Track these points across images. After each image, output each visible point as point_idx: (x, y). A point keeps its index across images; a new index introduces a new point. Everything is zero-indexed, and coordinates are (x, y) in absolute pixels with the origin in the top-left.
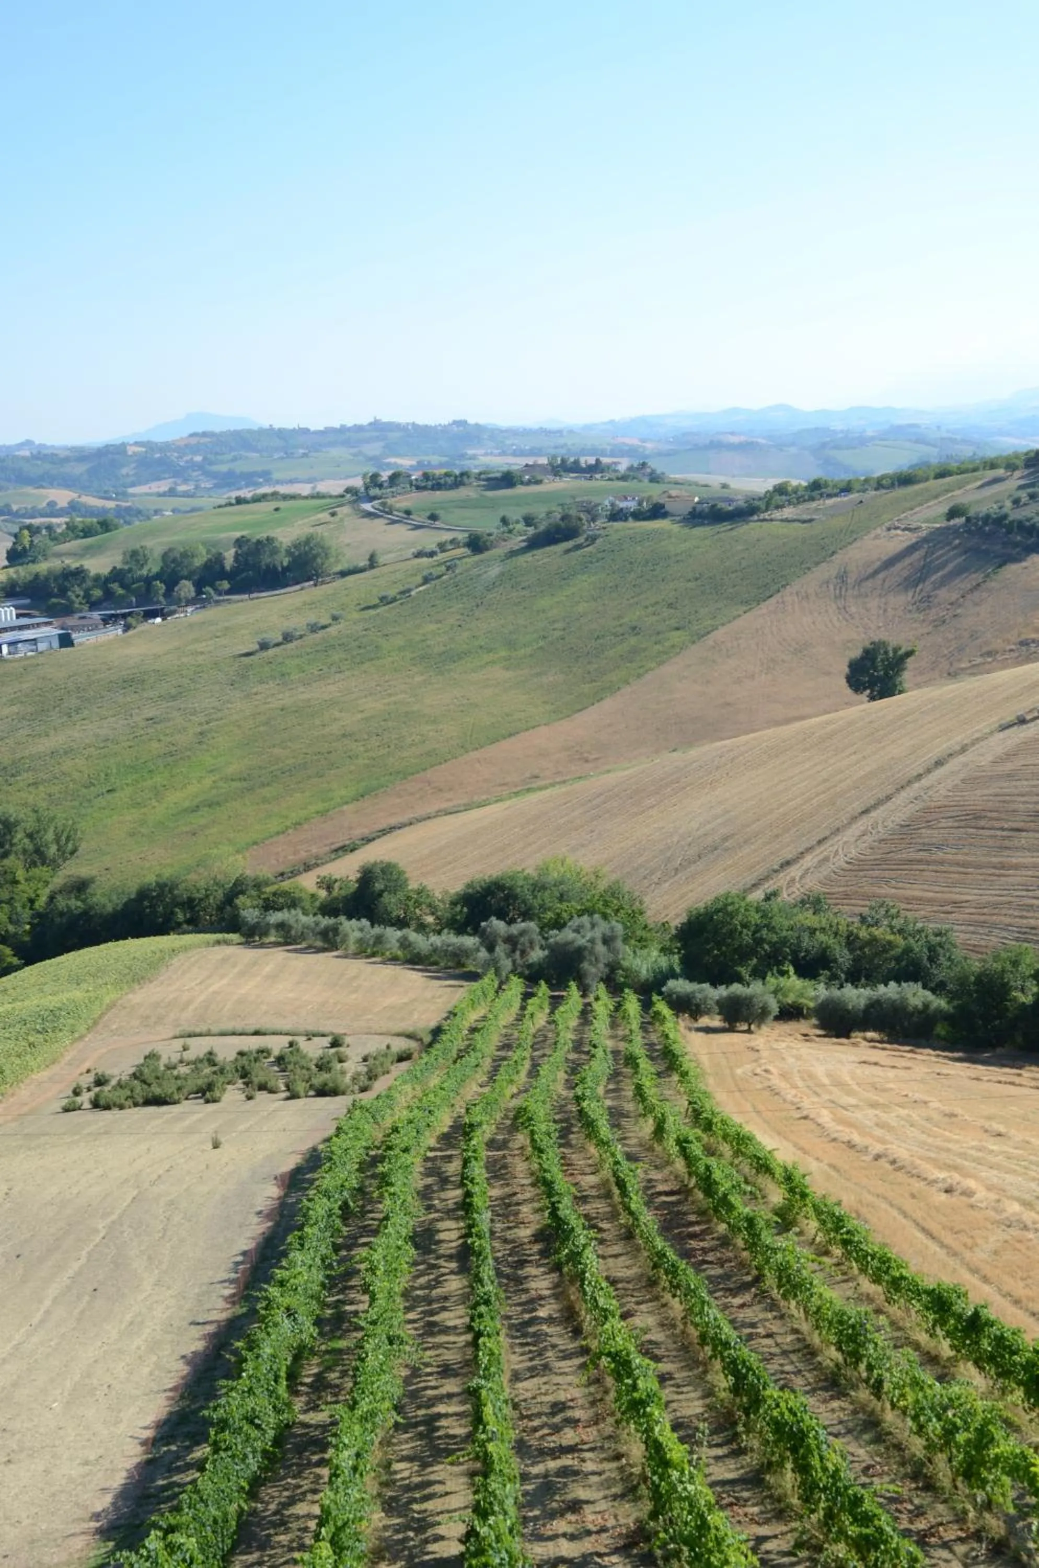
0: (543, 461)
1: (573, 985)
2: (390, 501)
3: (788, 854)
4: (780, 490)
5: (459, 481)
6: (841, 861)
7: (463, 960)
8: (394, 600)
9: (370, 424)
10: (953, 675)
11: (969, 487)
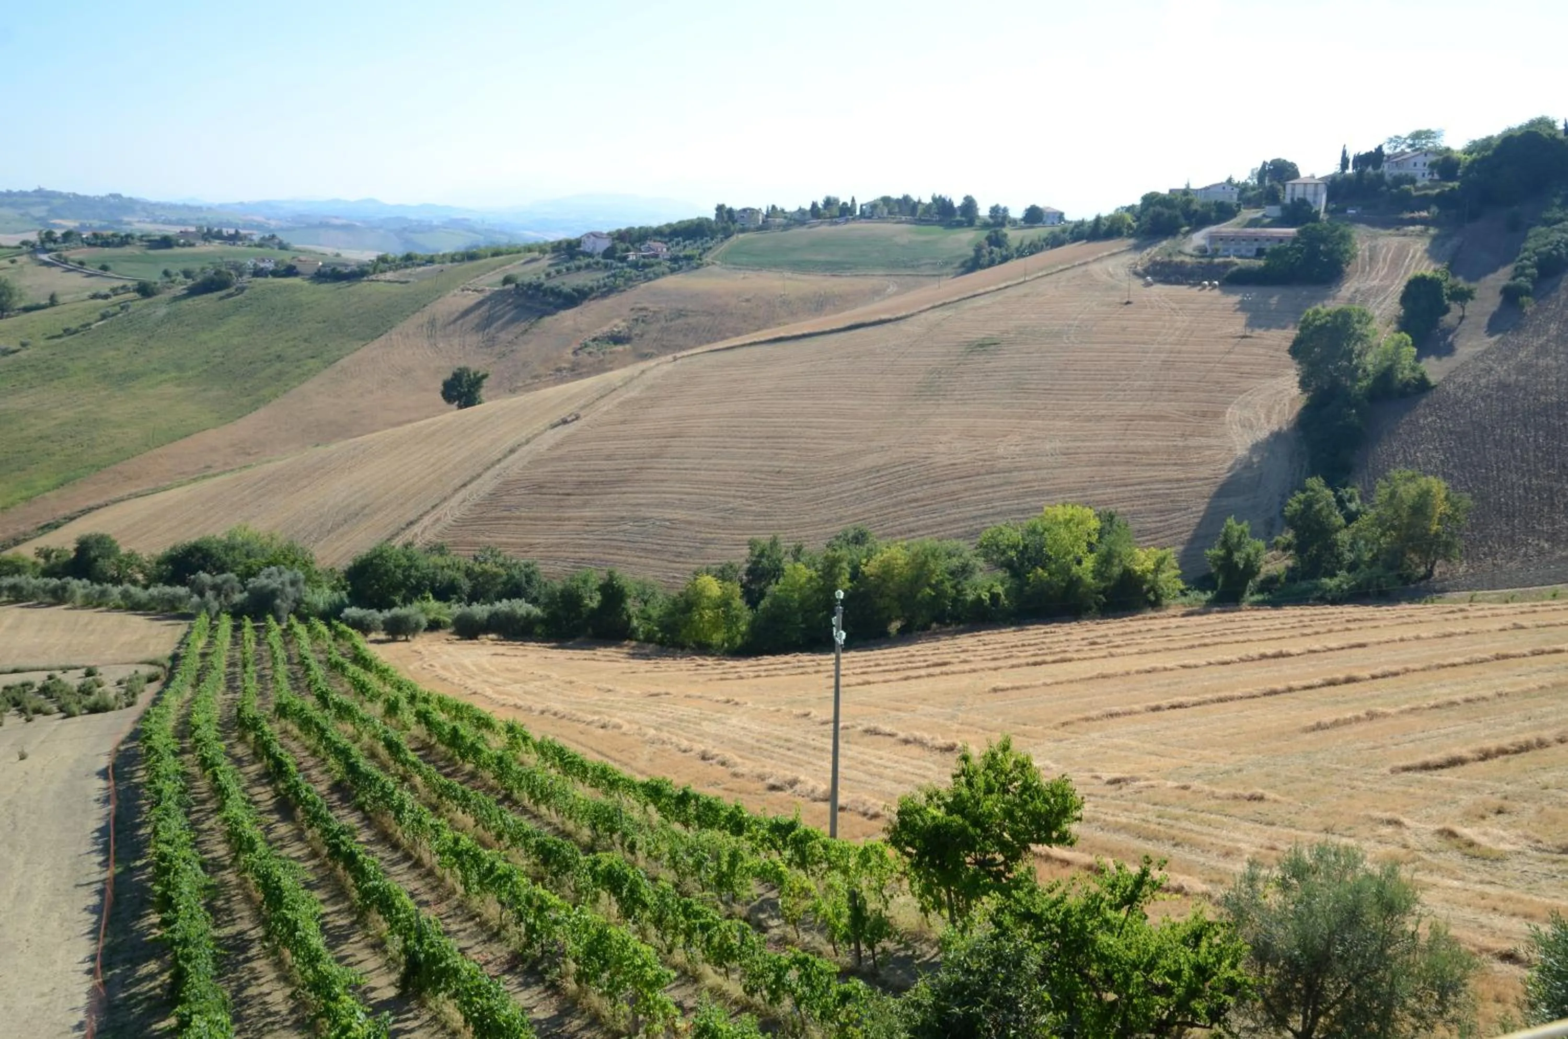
0: (192, 229)
1: (270, 618)
2: (65, 254)
3: (411, 516)
4: (382, 259)
5: (126, 240)
6: (449, 520)
7: (177, 604)
8: (76, 332)
9: (35, 191)
10: (513, 391)
11: (516, 263)
